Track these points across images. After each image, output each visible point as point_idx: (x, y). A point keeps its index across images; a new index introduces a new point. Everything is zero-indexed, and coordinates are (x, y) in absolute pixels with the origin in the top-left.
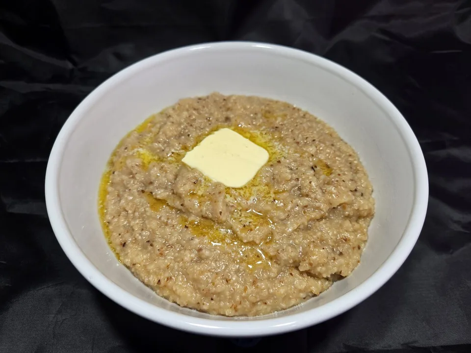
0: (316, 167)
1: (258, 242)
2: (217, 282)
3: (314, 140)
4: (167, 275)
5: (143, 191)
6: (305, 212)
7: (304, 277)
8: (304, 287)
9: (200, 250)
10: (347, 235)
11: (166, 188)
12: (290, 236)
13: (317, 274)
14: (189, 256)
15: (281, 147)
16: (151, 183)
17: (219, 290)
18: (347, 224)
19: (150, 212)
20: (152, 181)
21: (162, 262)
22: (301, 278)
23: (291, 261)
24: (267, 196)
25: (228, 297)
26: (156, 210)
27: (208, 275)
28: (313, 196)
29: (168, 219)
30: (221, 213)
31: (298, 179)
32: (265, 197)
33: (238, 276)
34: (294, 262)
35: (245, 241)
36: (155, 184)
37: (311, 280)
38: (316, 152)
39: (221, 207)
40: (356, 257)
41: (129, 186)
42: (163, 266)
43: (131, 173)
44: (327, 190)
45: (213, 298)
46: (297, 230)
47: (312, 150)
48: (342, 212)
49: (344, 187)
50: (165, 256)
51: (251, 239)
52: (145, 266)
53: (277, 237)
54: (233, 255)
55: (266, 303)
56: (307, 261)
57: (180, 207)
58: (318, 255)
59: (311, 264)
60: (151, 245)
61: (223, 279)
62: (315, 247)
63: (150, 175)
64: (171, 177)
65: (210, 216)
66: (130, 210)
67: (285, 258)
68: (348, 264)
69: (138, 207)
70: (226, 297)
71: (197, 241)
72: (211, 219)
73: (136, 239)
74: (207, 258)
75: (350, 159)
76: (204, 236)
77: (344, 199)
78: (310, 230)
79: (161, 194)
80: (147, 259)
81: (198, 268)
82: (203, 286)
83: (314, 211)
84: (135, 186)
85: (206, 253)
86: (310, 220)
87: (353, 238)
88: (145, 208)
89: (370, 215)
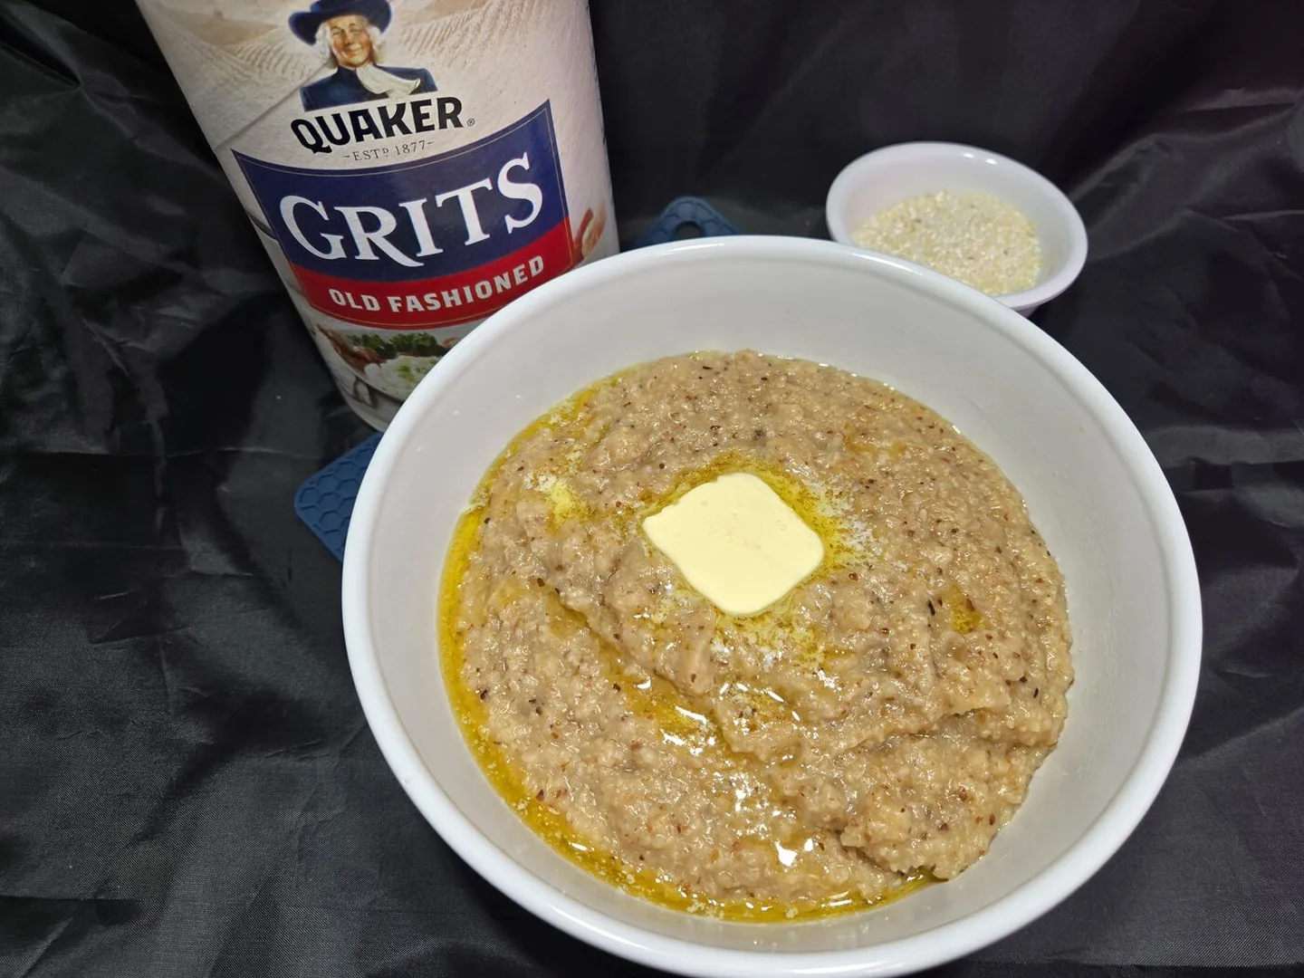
0: (941, 603)
1: (763, 757)
2: (657, 826)
3: (954, 531)
4: (558, 784)
5: (541, 582)
6: (884, 712)
7: (848, 859)
8: (841, 881)
9: (635, 747)
10: (969, 787)
11: (590, 588)
12: (837, 759)
13: (877, 861)
14: (610, 754)
15: (868, 537)
16: (560, 568)
17: (658, 845)
18: (979, 759)
19: (546, 634)
20: (563, 563)
21: (554, 753)
22: (840, 858)
23: (827, 818)
24: (806, 656)
25: (676, 863)
26: (563, 636)
27: (641, 807)
28: (911, 679)
29: (582, 661)
30: (694, 677)
31: (885, 631)
32: (802, 659)
33: (704, 822)
34: (834, 821)
35: (736, 749)
36: (569, 572)
37: (864, 870)
38: (952, 563)
39: (696, 663)
40: (979, 840)
41: (512, 563)
42: (554, 763)
43: (522, 534)
44: (949, 672)
45: (645, 856)
46: (858, 750)
47: (941, 556)
48: (973, 729)
49: (992, 672)
50: (562, 741)
51: (750, 749)
52: (518, 753)
53: (808, 755)
54: (704, 772)
55: (752, 895)
56: (861, 828)
57: (612, 639)
58: (888, 822)
59: (867, 837)
60: (538, 711)
61: (672, 823)
62: (887, 800)
63: (560, 550)
64: (604, 564)
65: (672, 675)
66: (508, 619)
67: (815, 808)
68: (953, 855)
69: (526, 617)
70: (671, 860)
71: (631, 726)
72: (672, 682)
73: (509, 688)
74: (648, 768)
75: (1037, 591)
76: (650, 718)
77: (987, 701)
78: (886, 755)
79: (577, 598)
80: (524, 739)
81: (623, 785)
82: (627, 827)
83: (907, 714)
84: (526, 568)
85: (647, 756)
86: (892, 733)
87: (983, 798)
88: (538, 626)
89: (1046, 744)
